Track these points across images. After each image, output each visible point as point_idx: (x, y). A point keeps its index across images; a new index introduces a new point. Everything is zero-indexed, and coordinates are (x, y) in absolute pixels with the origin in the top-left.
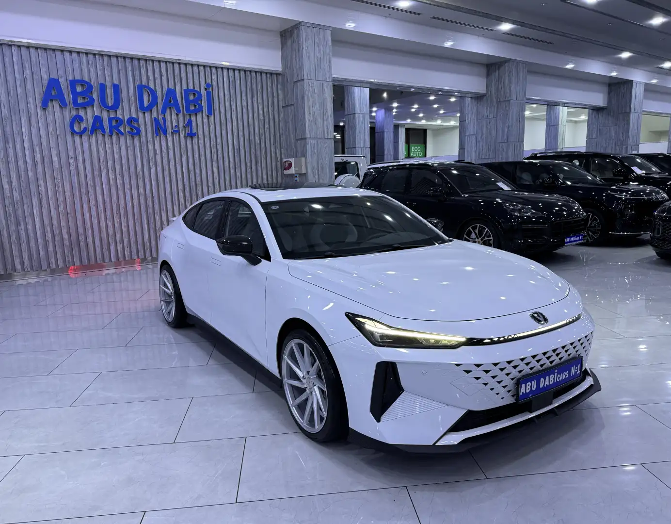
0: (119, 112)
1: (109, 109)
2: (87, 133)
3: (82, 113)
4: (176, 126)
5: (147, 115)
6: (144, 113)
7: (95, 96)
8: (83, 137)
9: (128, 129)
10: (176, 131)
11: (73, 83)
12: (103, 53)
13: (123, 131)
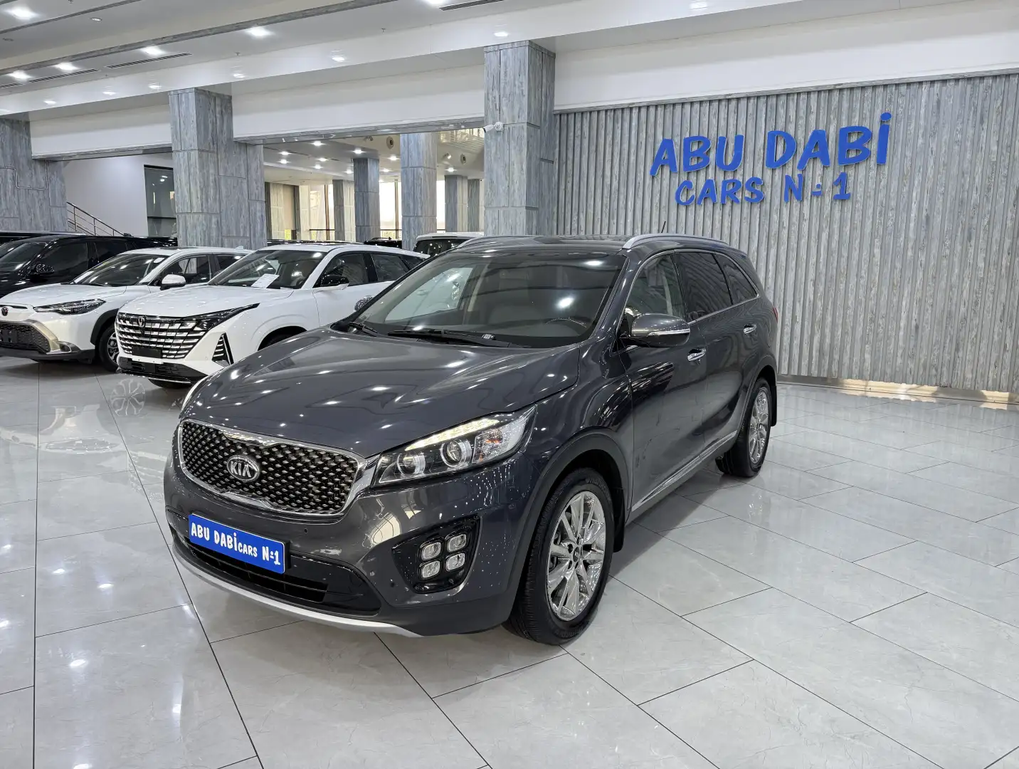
0: (740, 172)
1: (726, 169)
2: (693, 201)
3: (693, 178)
4: (818, 186)
5: (778, 172)
6: (773, 170)
7: (712, 155)
8: (690, 208)
9: (747, 194)
10: (818, 194)
11: (688, 142)
12: (730, 97)
13: (740, 198)
